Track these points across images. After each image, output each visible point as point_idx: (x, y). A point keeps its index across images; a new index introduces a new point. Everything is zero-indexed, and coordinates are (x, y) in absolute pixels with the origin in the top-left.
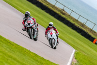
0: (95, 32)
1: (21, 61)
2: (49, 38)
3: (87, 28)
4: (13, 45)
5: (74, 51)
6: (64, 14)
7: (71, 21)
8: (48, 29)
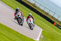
0: (55, 18)
1: (8, 37)
2: (29, 23)
3: (50, 15)
4: (3, 26)
5: (42, 30)
6: (35, 7)
7: (40, 11)
8: (28, 18)
